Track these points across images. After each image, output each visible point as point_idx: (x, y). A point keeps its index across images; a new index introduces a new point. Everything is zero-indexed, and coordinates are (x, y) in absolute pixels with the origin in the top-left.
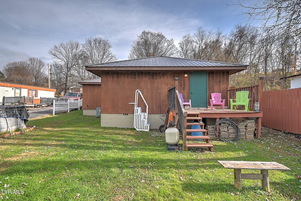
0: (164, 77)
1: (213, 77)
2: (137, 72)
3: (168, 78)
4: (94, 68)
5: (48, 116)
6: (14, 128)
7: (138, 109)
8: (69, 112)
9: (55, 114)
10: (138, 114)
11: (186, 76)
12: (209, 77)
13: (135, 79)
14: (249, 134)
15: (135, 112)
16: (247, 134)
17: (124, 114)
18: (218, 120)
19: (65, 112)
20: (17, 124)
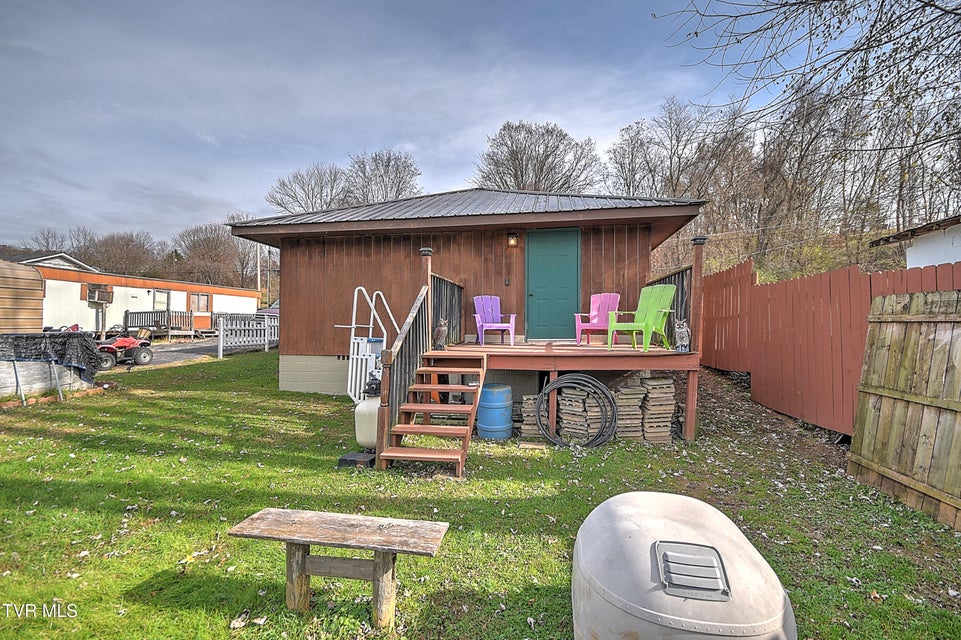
0: (449, 251)
1: (598, 243)
2: (373, 237)
3: (460, 253)
4: (253, 229)
5: (205, 359)
6: (38, 387)
7: (361, 342)
8: (266, 350)
9: (224, 356)
10: (359, 357)
11: (512, 242)
12: (586, 243)
13: (369, 255)
14: (655, 425)
15: (351, 352)
16: (647, 426)
17: (339, 357)
18: (553, 377)
19: (257, 351)
20: (48, 376)
